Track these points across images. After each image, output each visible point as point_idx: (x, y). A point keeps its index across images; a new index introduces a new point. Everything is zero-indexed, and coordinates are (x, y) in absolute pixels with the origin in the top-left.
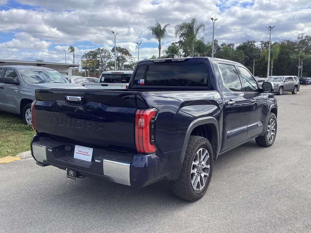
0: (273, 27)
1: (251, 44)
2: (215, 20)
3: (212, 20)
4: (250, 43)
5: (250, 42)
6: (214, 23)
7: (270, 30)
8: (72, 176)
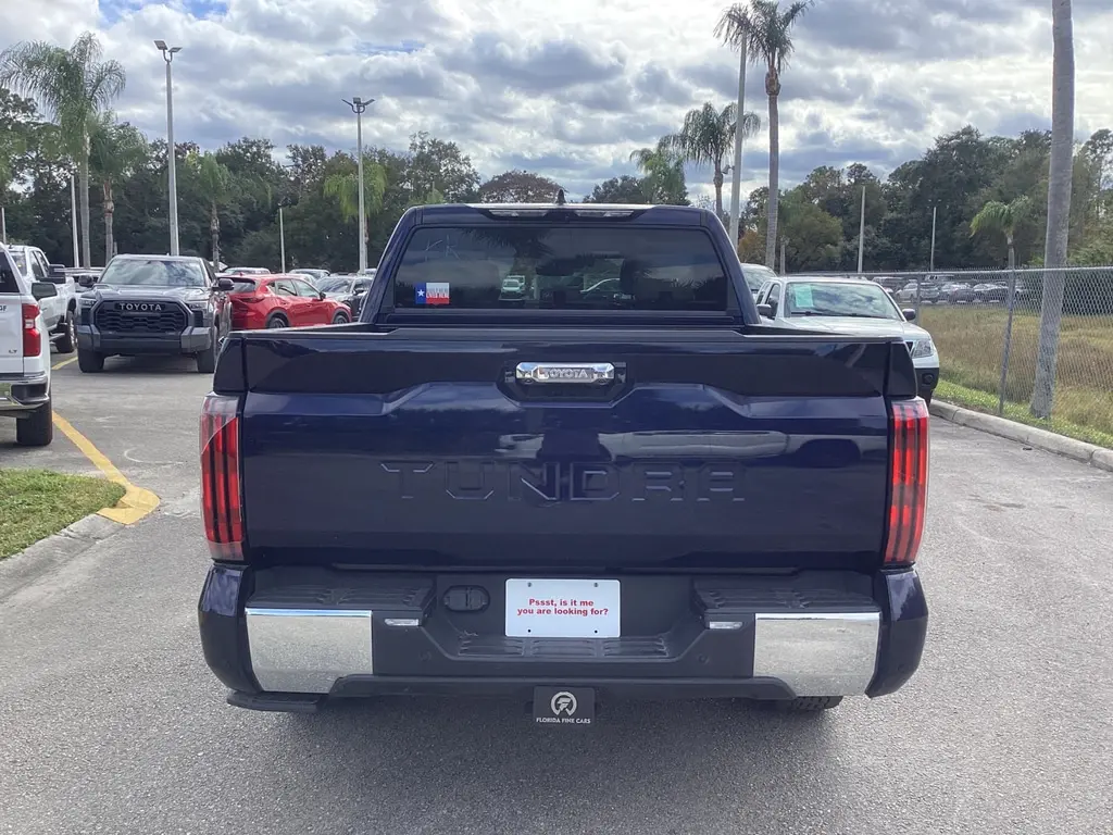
0: (367, 104)
1: (258, 153)
2: (171, 52)
3: (159, 48)
4: (255, 149)
5: (253, 143)
6: (168, 62)
7: (359, 112)
8: (570, 713)
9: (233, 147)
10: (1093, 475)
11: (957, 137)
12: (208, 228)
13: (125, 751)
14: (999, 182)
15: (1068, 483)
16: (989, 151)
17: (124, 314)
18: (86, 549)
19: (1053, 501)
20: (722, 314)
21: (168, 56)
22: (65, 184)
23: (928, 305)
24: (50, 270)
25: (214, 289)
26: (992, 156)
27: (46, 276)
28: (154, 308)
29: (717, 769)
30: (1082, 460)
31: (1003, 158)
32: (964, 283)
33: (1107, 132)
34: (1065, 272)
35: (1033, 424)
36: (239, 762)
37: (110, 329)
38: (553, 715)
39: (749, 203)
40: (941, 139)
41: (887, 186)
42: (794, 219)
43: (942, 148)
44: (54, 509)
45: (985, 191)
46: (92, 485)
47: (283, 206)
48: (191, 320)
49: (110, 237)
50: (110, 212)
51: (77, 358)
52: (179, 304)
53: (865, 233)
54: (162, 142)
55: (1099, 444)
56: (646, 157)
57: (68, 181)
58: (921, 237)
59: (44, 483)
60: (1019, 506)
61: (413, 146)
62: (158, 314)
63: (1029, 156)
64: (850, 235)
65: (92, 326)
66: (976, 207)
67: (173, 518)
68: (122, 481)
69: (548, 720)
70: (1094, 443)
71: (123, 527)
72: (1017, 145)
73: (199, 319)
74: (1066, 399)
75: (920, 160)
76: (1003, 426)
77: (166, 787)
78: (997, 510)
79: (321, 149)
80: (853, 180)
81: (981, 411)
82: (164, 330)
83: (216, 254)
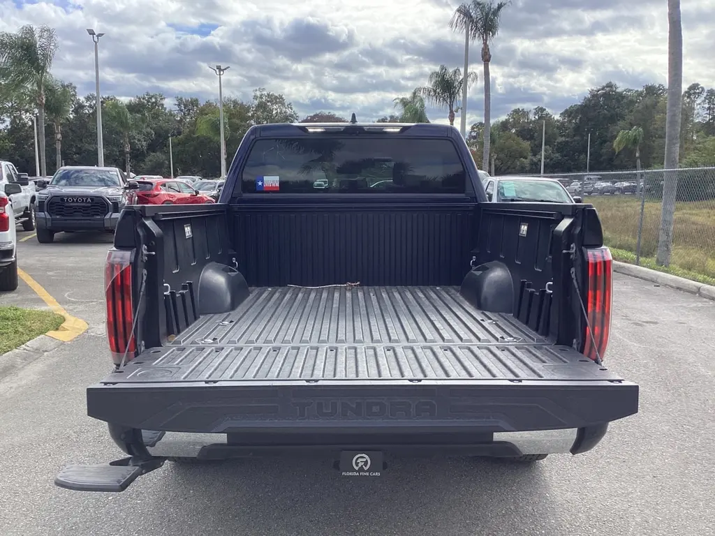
0: (225, 69)
1: (156, 102)
2: (98, 36)
3: (90, 34)
4: (154, 100)
6: (96, 43)
7: (220, 75)
8: (366, 469)
9: (139, 99)
10: (700, 302)
11: (603, 89)
12: (123, 151)
13: (58, 497)
14: (630, 117)
15: (685, 307)
16: (623, 97)
17: (67, 204)
18: (37, 358)
19: (676, 319)
20: (462, 195)
21: (96, 39)
22: (30, 123)
23: (586, 196)
24: (18, 176)
25: (126, 188)
26: (625, 100)
27: (16, 180)
28: (86, 200)
29: (465, 503)
30: (693, 293)
31: (632, 102)
32: (608, 182)
33: (698, 85)
34: (679, 171)
35: (659, 270)
36: (137, 503)
37: (57, 215)
38: (354, 470)
39: (471, 132)
40: (593, 90)
41: (558, 121)
42: (499, 142)
43: (593, 96)
44: (16, 332)
45: (621, 123)
46: (42, 316)
47: (172, 136)
48: (111, 208)
49: (59, 157)
50: (59, 140)
51: (36, 234)
52: (103, 198)
53: (545, 151)
54: (92, 95)
55: (703, 282)
56: (404, 103)
57: (32, 121)
58: (580, 153)
59: (10, 315)
60: (656, 323)
61: (255, 97)
62: (90, 205)
63: (648, 101)
64: (536, 150)
65: (46, 213)
66: (615, 133)
67: (96, 337)
68: (63, 313)
69: (351, 474)
70: (700, 282)
71: (63, 343)
72: (640, 94)
73: (116, 207)
74: (678, 254)
75: (580, 104)
76: (640, 271)
77: (85, 522)
78: (641, 325)
79: (197, 100)
80: (537, 117)
81: (625, 262)
82: (93, 215)
83: (128, 167)
